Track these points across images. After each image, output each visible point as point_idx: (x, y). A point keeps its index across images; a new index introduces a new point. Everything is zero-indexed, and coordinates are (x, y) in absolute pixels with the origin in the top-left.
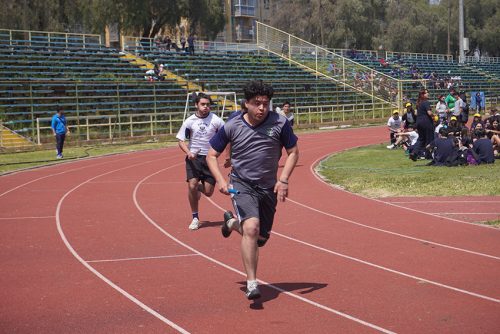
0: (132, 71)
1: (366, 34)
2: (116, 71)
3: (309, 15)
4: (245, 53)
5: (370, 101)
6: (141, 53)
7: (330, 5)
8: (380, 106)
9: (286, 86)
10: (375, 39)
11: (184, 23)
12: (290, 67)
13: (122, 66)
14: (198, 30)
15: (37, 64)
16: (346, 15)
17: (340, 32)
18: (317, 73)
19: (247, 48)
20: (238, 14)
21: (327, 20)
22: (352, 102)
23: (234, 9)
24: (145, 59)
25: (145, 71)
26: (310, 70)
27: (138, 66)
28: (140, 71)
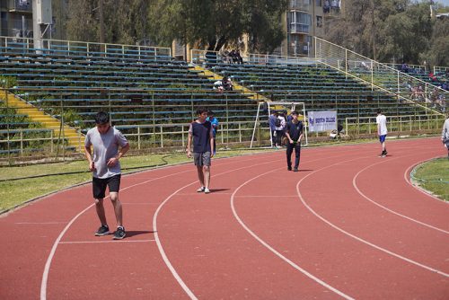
0: (201, 82)
1: (413, 50)
2: (186, 82)
3: (360, 32)
4: (304, 66)
5: (424, 113)
6: (208, 66)
7: (381, 22)
8: (434, 117)
9: (344, 97)
10: (421, 55)
11: (245, 38)
12: (346, 80)
13: (191, 77)
14: (258, 45)
15: (113, 74)
16: (395, 32)
17: (389, 47)
18: (373, 86)
19: (306, 61)
20: (294, 31)
21: (377, 36)
22: (407, 114)
23: (290, 26)
24: (212, 71)
25: (213, 82)
26: (365, 83)
27: (206, 78)
28: (208, 82)
